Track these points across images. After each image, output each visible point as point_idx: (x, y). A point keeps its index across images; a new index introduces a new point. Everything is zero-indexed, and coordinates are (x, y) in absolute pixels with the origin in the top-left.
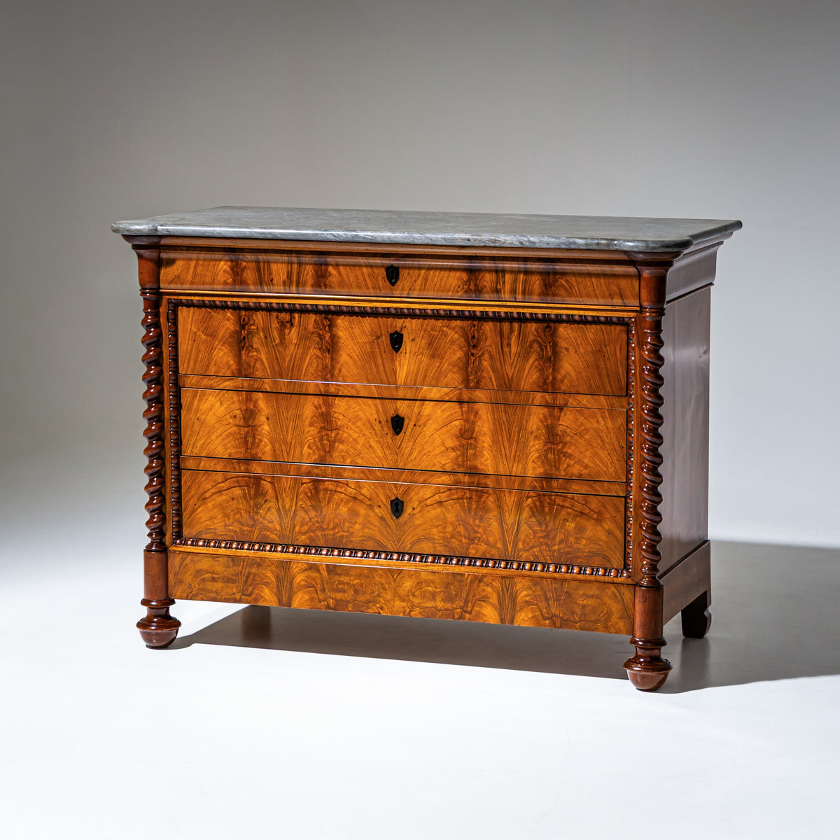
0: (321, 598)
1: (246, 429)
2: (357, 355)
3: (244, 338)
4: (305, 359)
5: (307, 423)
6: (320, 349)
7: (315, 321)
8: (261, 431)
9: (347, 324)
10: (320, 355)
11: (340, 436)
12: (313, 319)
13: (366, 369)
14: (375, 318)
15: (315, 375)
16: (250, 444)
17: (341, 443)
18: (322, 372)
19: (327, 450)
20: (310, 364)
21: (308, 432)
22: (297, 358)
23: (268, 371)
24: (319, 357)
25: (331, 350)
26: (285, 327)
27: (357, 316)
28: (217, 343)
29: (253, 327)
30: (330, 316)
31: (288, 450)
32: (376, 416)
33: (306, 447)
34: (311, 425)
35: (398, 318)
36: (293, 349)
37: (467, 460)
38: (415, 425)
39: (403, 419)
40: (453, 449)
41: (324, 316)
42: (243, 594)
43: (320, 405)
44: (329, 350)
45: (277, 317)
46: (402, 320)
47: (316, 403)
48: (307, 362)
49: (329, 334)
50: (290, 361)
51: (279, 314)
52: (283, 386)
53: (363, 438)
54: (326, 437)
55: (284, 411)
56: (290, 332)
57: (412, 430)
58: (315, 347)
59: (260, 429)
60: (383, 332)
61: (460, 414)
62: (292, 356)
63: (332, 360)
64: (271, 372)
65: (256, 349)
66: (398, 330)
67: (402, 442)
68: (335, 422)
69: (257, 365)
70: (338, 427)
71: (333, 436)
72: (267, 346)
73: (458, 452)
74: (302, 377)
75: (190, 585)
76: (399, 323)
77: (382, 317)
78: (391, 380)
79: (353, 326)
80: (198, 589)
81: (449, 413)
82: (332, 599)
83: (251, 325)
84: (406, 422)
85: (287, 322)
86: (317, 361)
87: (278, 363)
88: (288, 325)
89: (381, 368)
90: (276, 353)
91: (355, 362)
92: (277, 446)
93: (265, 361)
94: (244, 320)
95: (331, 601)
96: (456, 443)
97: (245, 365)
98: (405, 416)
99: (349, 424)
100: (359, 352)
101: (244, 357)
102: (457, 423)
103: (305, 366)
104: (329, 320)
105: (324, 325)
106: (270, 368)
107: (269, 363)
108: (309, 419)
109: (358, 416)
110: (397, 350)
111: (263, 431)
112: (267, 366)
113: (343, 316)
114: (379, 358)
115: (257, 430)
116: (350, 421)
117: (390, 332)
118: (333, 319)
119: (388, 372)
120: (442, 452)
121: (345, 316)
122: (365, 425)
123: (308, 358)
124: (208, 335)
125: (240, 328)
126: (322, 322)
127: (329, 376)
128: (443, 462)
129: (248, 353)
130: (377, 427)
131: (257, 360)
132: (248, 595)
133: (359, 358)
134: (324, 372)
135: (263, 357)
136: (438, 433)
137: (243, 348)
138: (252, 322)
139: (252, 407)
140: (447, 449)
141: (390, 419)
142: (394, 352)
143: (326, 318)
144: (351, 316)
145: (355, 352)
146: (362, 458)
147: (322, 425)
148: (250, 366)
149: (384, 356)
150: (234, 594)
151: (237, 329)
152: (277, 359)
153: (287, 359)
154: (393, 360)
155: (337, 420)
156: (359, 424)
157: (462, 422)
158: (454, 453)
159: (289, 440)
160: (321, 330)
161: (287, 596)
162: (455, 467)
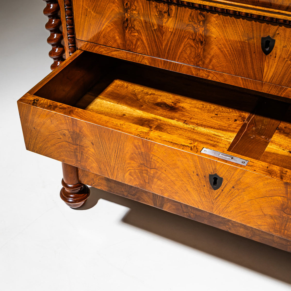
0: (185, 211)
1: (75, 147)
2: (228, 51)
3: (127, 20)
4: (180, 46)
5: (128, 156)
6: (194, 40)
7: (190, 15)
8: (87, 151)
9: (221, 22)
10: (193, 45)
11: (158, 174)
12: (189, 13)
13: (235, 63)
14: (249, 21)
15: (188, 60)
16: (79, 159)
17: (159, 180)
18: (194, 59)
19: (147, 181)
20: (184, 51)
21: (129, 163)
22: (173, 44)
23: (148, 49)
24: (193, 46)
25: (204, 42)
26: (163, 16)
27: (231, 17)
28: (105, 20)
29: (134, 12)
30: (205, 13)
31: (112, 171)
32: (193, 169)
33: (127, 174)
34: (132, 159)
35: (272, 25)
36: (169, 35)
37: (285, 230)
38: (233, 187)
39: (221, 179)
40: (271, 217)
41: (199, 11)
42: (129, 194)
43: (139, 146)
44: (202, 43)
45: (156, 7)
46: (276, 27)
47: (136, 144)
48: (181, 48)
49: (203, 29)
50: (167, 45)
51: (158, 4)
52: (160, 64)
53: (181, 182)
54: (145, 172)
55: (106, 141)
56: (168, 21)
57: (230, 190)
58: (189, 38)
59: (86, 149)
60: (255, 35)
61: (284, 192)
62: (168, 41)
63: (204, 50)
64: (150, 51)
65: (137, 30)
66: (271, 35)
67: (218, 196)
68: (154, 163)
69: (139, 43)
70: (156, 167)
71: (152, 172)
72: (147, 30)
73: (276, 221)
74: (177, 59)
75: (93, 179)
76: (273, 29)
77: (256, 21)
78: (257, 76)
79: (226, 25)
80: (99, 183)
81: (272, 188)
82: (193, 213)
83: (133, 10)
84: (224, 182)
85: (165, 12)
86: (191, 50)
87: (156, 45)
88: (166, 15)
89: (250, 66)
90: (154, 37)
91: (225, 55)
92: (102, 166)
93: (145, 41)
94: (127, 4)
95: (192, 214)
96: (277, 214)
97: (128, 42)
98: (223, 178)
99: (168, 168)
100: (230, 49)
101: (127, 35)
102: (280, 198)
103: (180, 51)
104: (204, 16)
105: (198, 20)
106: (149, 47)
107: (148, 44)
108: (129, 154)
109: (175, 164)
110: (267, 53)
111: (90, 152)
112: (147, 46)
113: (217, 14)
114: (249, 57)
115: (84, 149)
116: (168, 166)
117: (262, 36)
118: (208, 16)
119: (256, 70)
120: (259, 216)
121: (219, 15)
122: (182, 173)
123: (182, 46)
124: (97, 13)
125: (124, 11)
126: (197, 17)
127: (200, 63)
128: (259, 223)
129: (131, 33)
130: (195, 178)
131: (138, 40)
132: (133, 195)
133: (229, 53)
134: (196, 59)
135: (144, 38)
136: (258, 200)
137: (126, 27)
138: (134, 7)
139: (78, 131)
140: (265, 215)
141: (208, 176)
142: (264, 54)
143: (201, 14)
144: (225, 16)
145: (226, 48)
146: (179, 196)
147: (142, 162)
148: (132, 43)
149: (254, 56)
150: (122, 192)
151: (121, 11)
152: (155, 42)
153: (164, 44)
154: (262, 61)
155: (156, 162)
156: (177, 170)
157: (286, 199)
158: (272, 220)
159: (112, 164)
160: (195, 23)
161: (160, 203)
162: (271, 230)
